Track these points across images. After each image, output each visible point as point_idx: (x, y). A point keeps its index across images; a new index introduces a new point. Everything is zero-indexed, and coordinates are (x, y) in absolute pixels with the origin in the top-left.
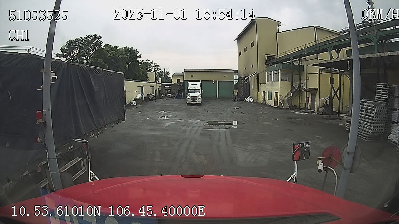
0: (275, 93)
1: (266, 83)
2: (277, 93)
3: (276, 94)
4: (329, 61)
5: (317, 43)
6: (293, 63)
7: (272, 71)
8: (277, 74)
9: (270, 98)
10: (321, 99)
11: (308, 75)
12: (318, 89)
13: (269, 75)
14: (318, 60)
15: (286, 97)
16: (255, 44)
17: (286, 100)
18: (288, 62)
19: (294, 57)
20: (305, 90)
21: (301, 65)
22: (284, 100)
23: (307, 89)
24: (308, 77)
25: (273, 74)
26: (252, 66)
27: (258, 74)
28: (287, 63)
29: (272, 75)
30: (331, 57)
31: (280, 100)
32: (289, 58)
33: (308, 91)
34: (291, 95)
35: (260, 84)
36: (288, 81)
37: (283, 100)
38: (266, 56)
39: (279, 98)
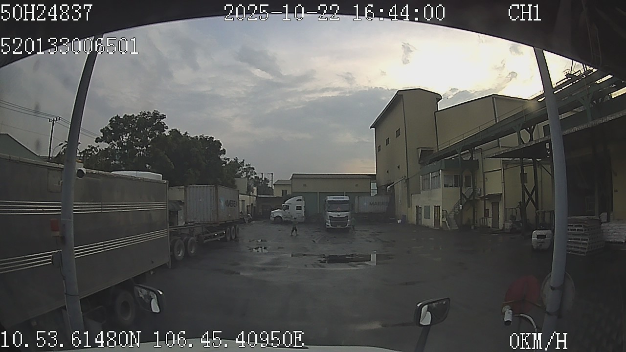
0: (435, 206)
1: (420, 193)
2: (438, 206)
3: (437, 208)
4: (516, 147)
5: (498, 121)
6: (462, 157)
7: (429, 174)
8: (436, 176)
9: (427, 216)
10: (507, 210)
11: (486, 174)
12: (502, 194)
13: (425, 180)
14: (501, 148)
15: (453, 212)
16: (402, 132)
17: (452, 216)
18: (453, 156)
19: (463, 147)
20: (481, 198)
21: (474, 159)
22: (450, 217)
23: (485, 197)
24: (486, 177)
25: (432, 178)
26: (399, 167)
27: (408, 179)
28: (453, 159)
29: (429, 179)
30: (521, 141)
31: (443, 218)
32: (455, 150)
33: (487, 199)
34: (461, 208)
35: (412, 195)
36: (455, 186)
37: (447, 217)
38: (420, 150)
39: (441, 215)
